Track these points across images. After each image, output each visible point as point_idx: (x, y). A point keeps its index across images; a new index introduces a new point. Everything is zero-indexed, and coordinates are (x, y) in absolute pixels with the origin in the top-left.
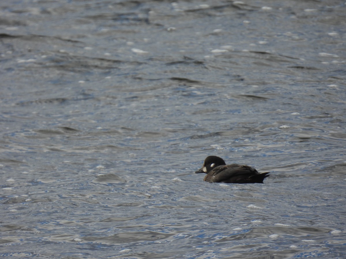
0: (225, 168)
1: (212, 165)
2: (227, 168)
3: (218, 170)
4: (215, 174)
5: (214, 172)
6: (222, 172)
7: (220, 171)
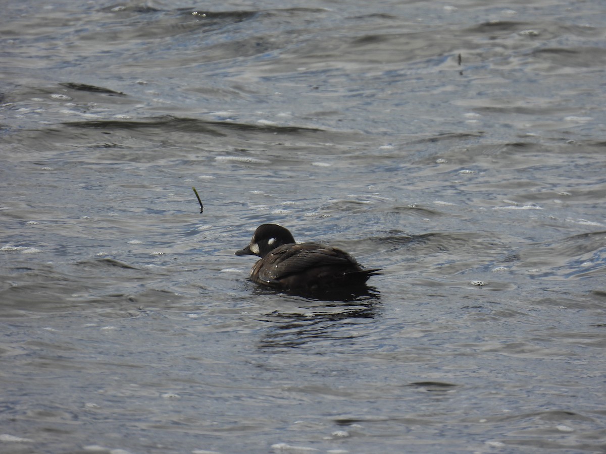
0: (297, 251)
1: (271, 241)
2: (300, 252)
3: (283, 253)
4: (278, 260)
5: (276, 256)
6: (292, 257)
7: (288, 257)
